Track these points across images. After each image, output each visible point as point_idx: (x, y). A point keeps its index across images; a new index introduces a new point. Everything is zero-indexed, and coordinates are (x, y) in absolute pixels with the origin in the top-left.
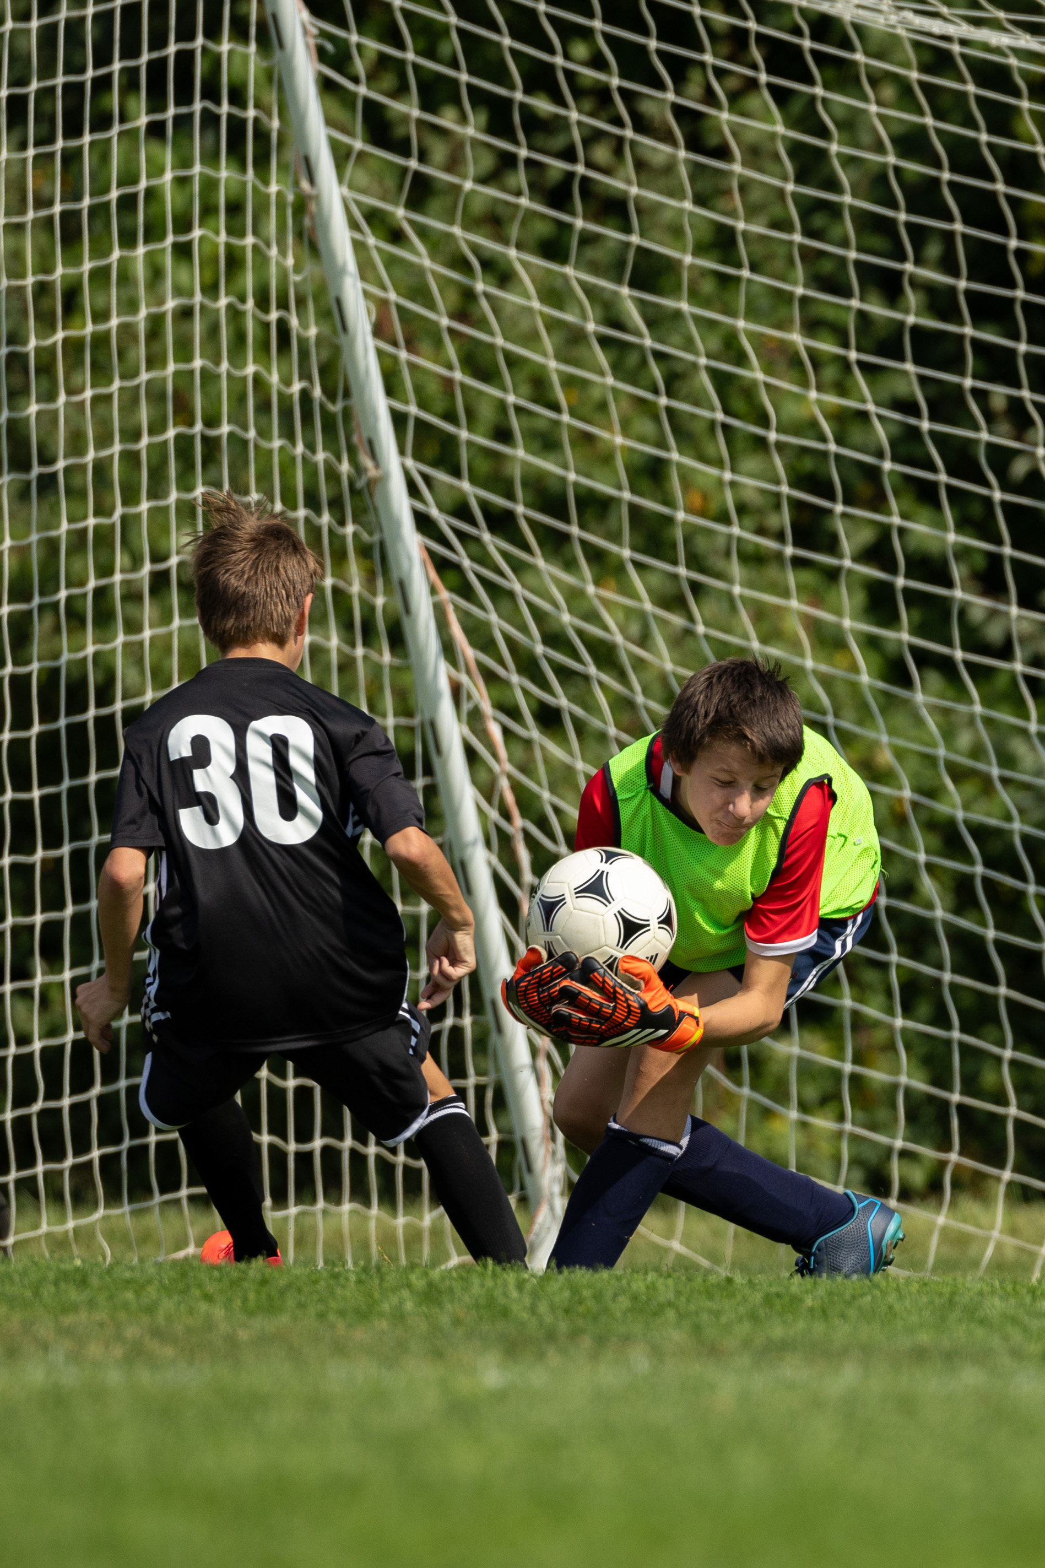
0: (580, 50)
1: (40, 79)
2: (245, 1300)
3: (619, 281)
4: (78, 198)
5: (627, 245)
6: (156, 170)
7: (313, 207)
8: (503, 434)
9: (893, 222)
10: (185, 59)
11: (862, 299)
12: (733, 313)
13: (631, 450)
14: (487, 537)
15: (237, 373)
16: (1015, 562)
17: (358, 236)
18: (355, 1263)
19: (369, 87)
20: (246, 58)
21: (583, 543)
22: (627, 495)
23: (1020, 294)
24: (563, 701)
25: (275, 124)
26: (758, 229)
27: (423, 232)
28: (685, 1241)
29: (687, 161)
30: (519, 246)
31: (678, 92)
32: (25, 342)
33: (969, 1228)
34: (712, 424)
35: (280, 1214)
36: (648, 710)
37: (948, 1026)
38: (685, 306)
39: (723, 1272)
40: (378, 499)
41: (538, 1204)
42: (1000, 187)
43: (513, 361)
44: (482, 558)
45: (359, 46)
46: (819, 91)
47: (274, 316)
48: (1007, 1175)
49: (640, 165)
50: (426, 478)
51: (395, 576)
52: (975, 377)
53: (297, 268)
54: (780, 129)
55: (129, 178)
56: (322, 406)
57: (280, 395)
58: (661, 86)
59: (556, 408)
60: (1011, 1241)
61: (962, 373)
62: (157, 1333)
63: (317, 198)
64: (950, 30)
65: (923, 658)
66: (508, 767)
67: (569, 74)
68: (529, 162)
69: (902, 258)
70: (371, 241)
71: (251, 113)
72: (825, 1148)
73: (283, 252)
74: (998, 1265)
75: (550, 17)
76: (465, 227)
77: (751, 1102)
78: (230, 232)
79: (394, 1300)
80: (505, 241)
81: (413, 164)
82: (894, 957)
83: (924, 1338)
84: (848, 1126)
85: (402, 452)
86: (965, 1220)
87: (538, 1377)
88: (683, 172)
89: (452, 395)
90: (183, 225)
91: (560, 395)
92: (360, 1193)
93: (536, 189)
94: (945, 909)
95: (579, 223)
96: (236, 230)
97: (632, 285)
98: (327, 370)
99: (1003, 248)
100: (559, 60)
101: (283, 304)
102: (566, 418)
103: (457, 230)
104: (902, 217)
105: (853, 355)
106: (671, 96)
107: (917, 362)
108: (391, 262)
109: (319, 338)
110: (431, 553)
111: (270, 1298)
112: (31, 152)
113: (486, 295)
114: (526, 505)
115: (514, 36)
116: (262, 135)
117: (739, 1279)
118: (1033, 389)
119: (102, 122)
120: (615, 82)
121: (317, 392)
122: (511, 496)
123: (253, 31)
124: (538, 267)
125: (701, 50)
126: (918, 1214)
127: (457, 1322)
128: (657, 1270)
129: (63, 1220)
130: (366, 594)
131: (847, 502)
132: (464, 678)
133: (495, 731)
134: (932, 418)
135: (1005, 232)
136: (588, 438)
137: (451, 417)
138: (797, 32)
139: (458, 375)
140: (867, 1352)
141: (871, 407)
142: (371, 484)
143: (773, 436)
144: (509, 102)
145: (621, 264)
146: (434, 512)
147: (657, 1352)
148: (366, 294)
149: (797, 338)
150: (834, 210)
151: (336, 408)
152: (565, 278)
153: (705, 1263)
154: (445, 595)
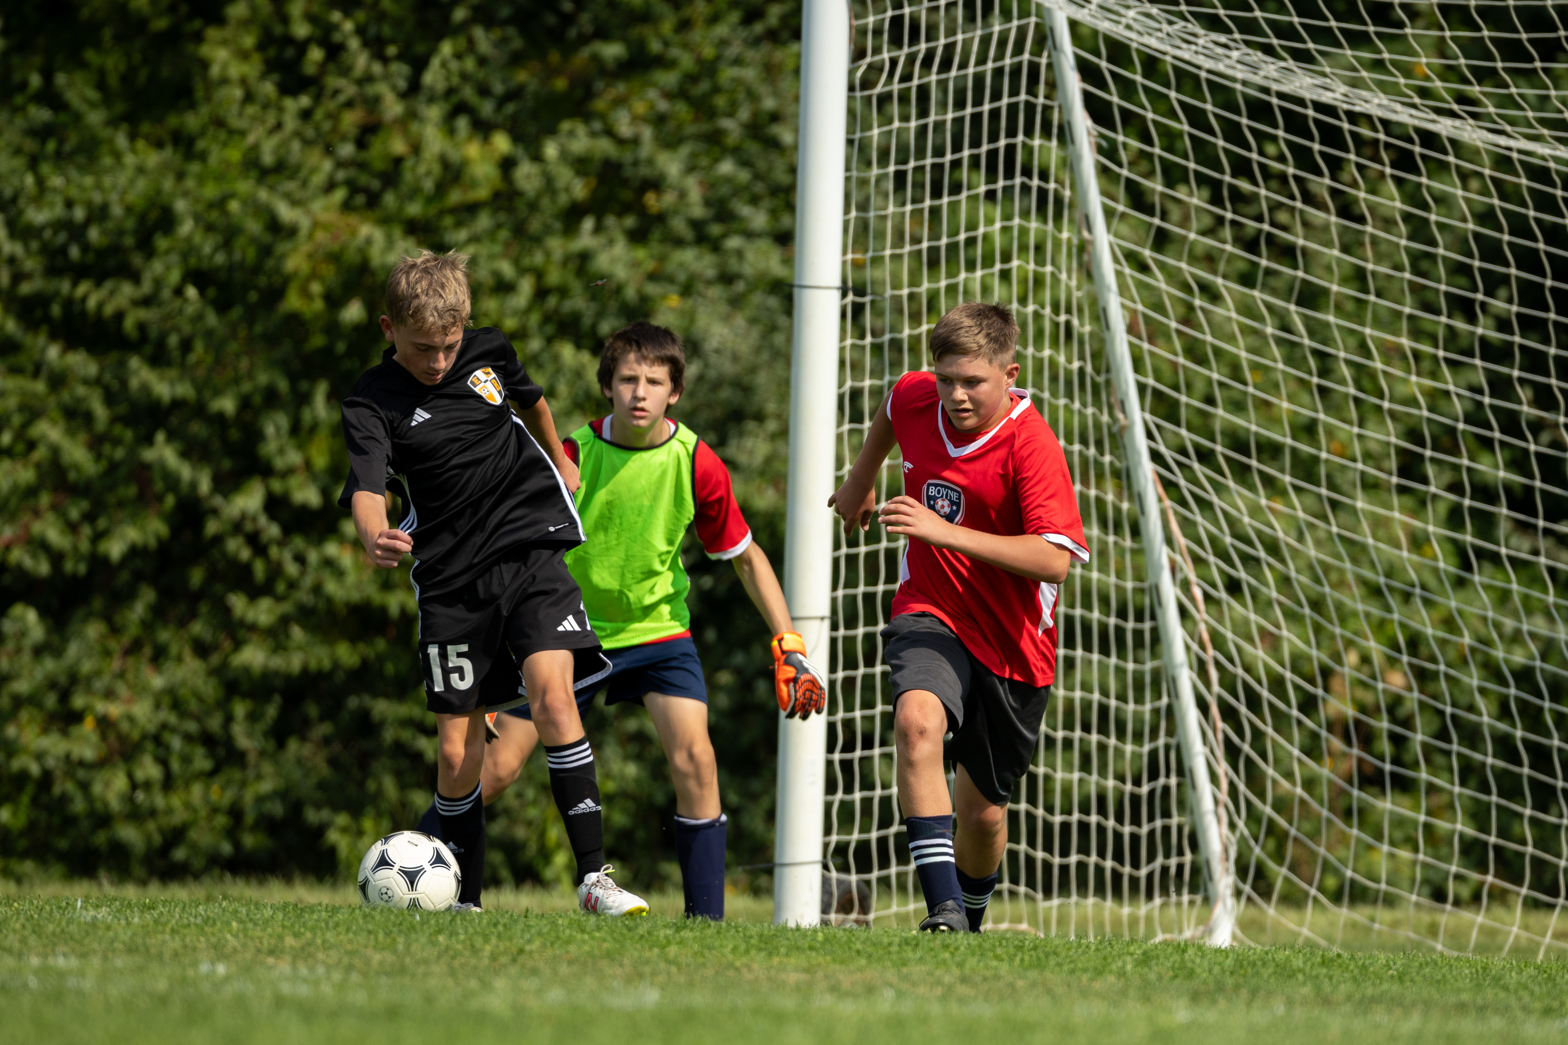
0: (1271, 149)
1: (916, 159)
2: (1022, 960)
3: (1288, 301)
4: (939, 238)
5: (1295, 278)
6: (990, 221)
7: (1090, 248)
8: (1210, 400)
9: (1470, 267)
10: (1010, 150)
11: (1449, 316)
12: (1363, 324)
13: (1296, 413)
14: (1196, 466)
15: (1038, 355)
16: (1543, 492)
17: (1119, 267)
18: (1095, 938)
19: (1130, 171)
20: (1049, 149)
21: (1261, 473)
22: (1289, 441)
23: (1552, 316)
24: (1242, 574)
25: (1067, 193)
26: (1383, 269)
27: (1162, 266)
28: (1312, 928)
29: (1337, 224)
30: (1225, 277)
31: (1333, 178)
32: (901, 331)
33: (1497, 925)
34: (1346, 395)
35: (1047, 904)
36: (1299, 582)
37: (1488, 792)
38: (1331, 318)
39: (1336, 950)
40: (1126, 440)
41: (1216, 902)
42: (1541, 246)
43: (1217, 351)
44: (1195, 481)
45: (1125, 145)
46: (1424, 180)
47: (1063, 318)
48: (1524, 891)
49: (1306, 224)
50: (1158, 427)
51: (1135, 489)
52: (1521, 369)
53: (1079, 288)
54: (1398, 204)
55: (972, 226)
56: (1092, 379)
57: (1066, 370)
58: (1320, 174)
59: (1245, 383)
60: (1524, 934)
61: (1512, 367)
62: (964, 980)
63: (1092, 243)
64: (1512, 143)
65: (1480, 553)
66: (1206, 616)
67: (1262, 166)
68: (1233, 223)
69: (1475, 290)
70: (1127, 271)
71: (1052, 186)
72: (1406, 872)
73: (1069, 277)
74: (1516, 950)
75: (1251, 129)
76: (1190, 263)
77: (1359, 841)
78: (1037, 263)
79: (1120, 964)
80: (1214, 272)
81: (1157, 221)
82: (1455, 747)
83: (1465, 997)
84: (1421, 857)
85: (1143, 409)
86: (1495, 920)
87: (1210, 1016)
88: (1334, 231)
89: (1176, 373)
90: (1006, 258)
91: (1248, 376)
92: (1100, 891)
93: (1238, 241)
94: (1490, 716)
95: (1264, 262)
96: (1040, 261)
97: (1299, 303)
98: (1096, 356)
99: (1542, 286)
100: (1254, 156)
101: (1069, 311)
102: (1251, 390)
103: (1184, 265)
104: (1477, 263)
105: (1441, 353)
106: (1327, 181)
107: (1483, 359)
108: (1140, 285)
109: (1091, 334)
110: (1161, 478)
111: (1038, 958)
112: (909, 208)
113: (1203, 309)
114: (1223, 446)
115: (1226, 139)
116: (1059, 201)
117: (1345, 955)
118: (1559, 378)
119: (956, 189)
120: (1291, 170)
121: (1089, 369)
122: (1213, 440)
123: (1055, 130)
124: (1239, 291)
125: (1347, 151)
126: (1466, 915)
127: (1160, 978)
128: (1292, 947)
129: (906, 903)
130: (1117, 502)
131: (1434, 449)
132: (1178, 558)
133: (1198, 593)
134: (1492, 396)
135: (1543, 275)
136: (1267, 404)
137: (1176, 388)
138: (1411, 141)
139: (1181, 360)
140: (1428, 1005)
141: (1451, 388)
142: (1123, 429)
143: (1386, 405)
144: (1220, 183)
145: (1291, 289)
146: (1163, 449)
147: (1290, 1002)
148: (1123, 306)
149: (1405, 342)
150: (1432, 257)
151: (1101, 379)
152: (1253, 297)
153: (1323, 943)
154: (1168, 503)
